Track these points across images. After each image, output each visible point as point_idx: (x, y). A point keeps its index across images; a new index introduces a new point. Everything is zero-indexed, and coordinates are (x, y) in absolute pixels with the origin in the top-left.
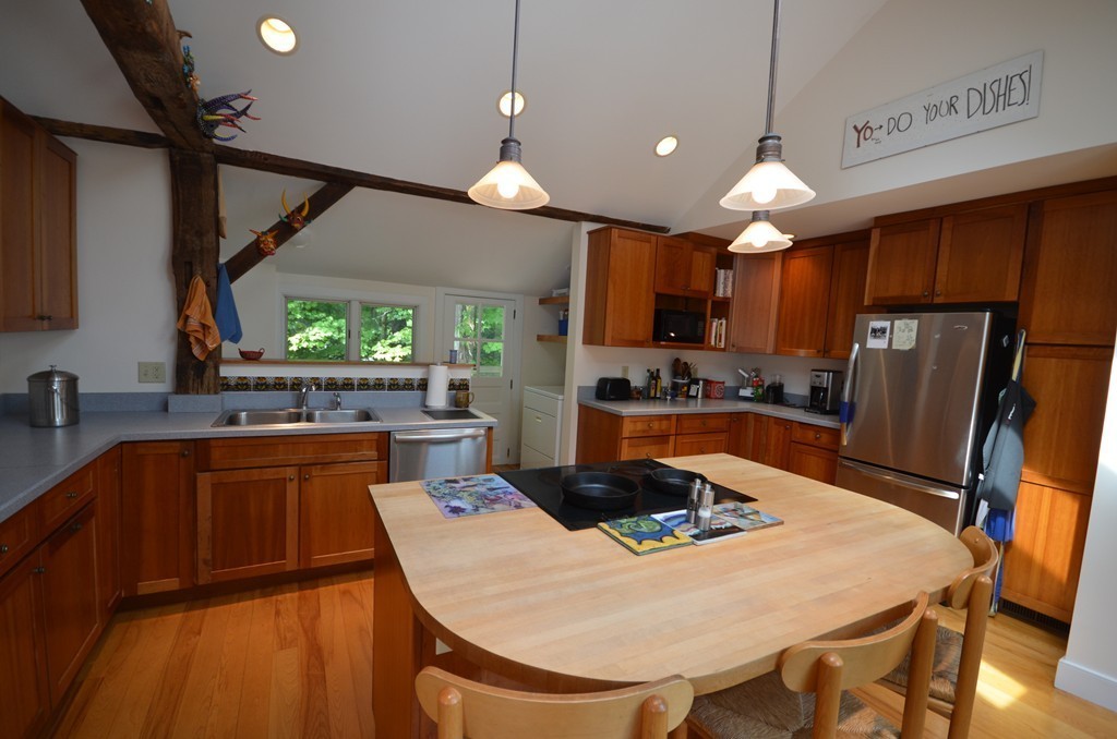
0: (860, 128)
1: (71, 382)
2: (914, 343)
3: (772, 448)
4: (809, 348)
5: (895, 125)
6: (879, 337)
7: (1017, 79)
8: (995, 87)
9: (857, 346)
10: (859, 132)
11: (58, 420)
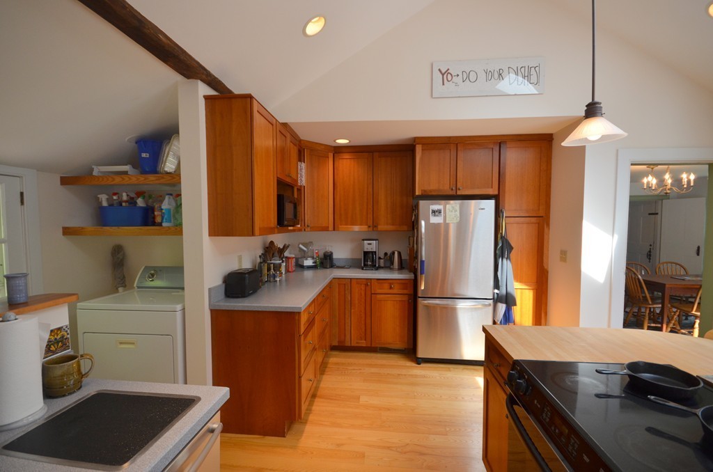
0: (443, 72)
2: (459, 219)
3: (357, 302)
4: (361, 225)
5: (467, 77)
6: (437, 215)
7: (533, 69)
8: (523, 69)
9: (423, 223)
10: (443, 75)
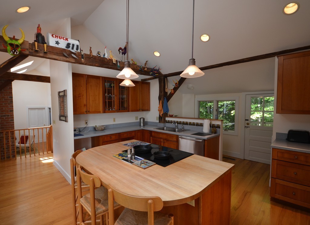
1: (144, 119)
11: (142, 125)
